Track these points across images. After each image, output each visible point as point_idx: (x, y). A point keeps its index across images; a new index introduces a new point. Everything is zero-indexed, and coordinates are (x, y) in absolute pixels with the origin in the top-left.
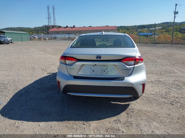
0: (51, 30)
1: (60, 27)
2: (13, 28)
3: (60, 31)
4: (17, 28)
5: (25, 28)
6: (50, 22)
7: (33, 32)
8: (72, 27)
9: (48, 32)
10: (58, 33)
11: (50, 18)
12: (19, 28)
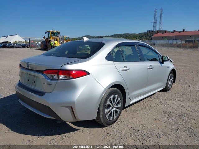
0: (155, 35)
1: (166, 32)
2: (120, 34)
3: (165, 37)
4: (124, 34)
5: (130, 34)
6: (155, 27)
7: (137, 37)
8: (181, 32)
9: (151, 38)
10: (162, 38)
11: (156, 22)
12: (125, 34)
